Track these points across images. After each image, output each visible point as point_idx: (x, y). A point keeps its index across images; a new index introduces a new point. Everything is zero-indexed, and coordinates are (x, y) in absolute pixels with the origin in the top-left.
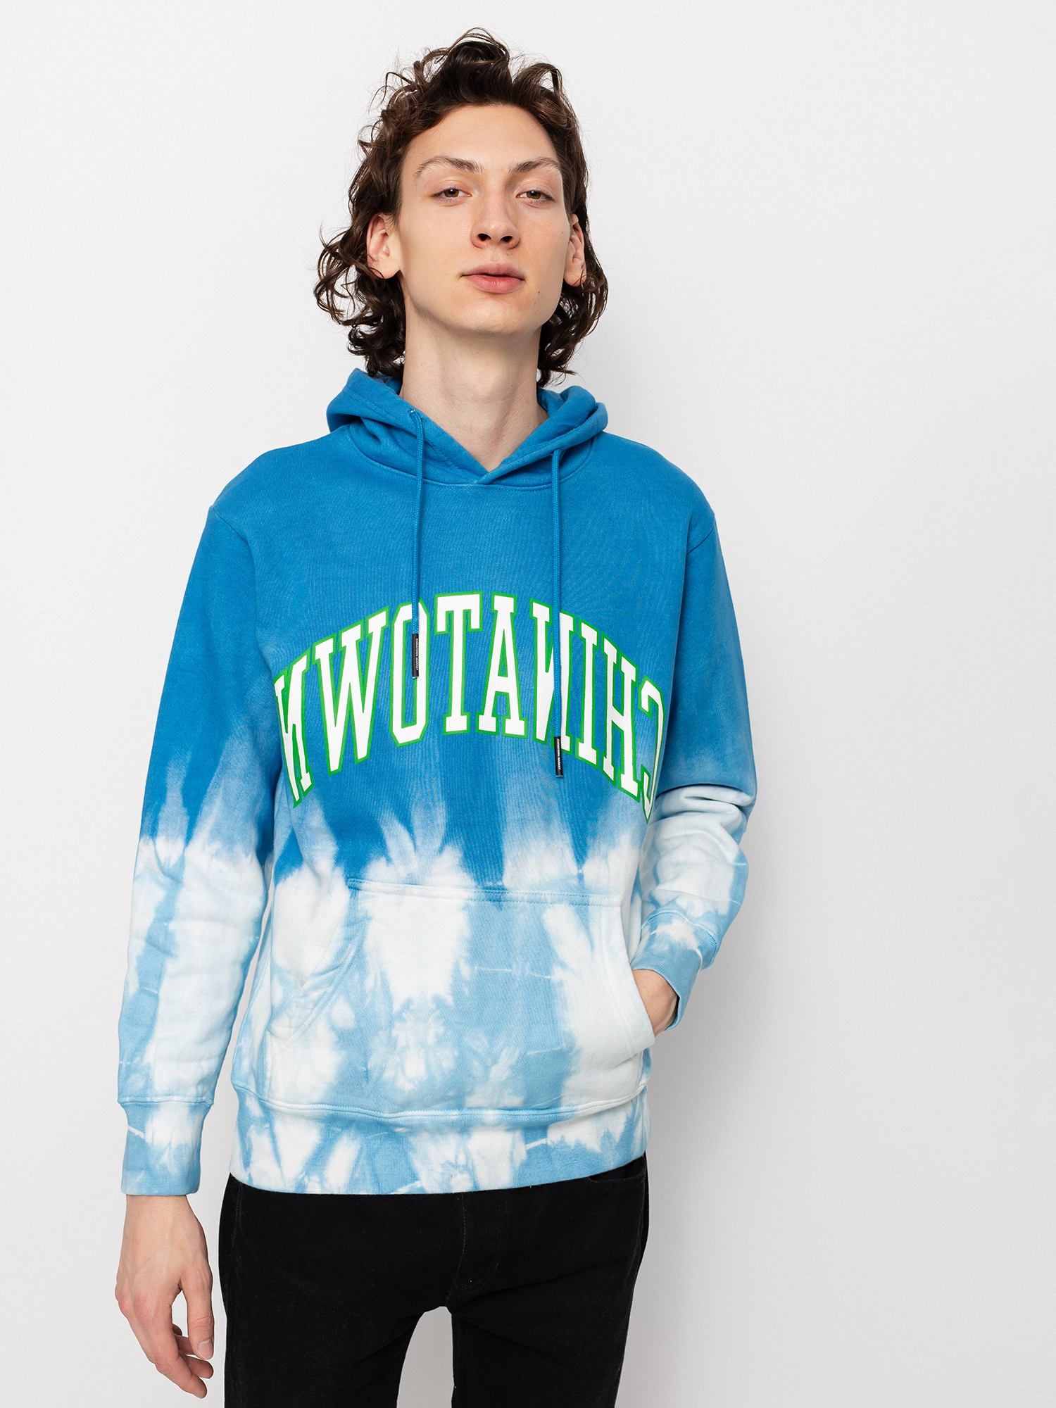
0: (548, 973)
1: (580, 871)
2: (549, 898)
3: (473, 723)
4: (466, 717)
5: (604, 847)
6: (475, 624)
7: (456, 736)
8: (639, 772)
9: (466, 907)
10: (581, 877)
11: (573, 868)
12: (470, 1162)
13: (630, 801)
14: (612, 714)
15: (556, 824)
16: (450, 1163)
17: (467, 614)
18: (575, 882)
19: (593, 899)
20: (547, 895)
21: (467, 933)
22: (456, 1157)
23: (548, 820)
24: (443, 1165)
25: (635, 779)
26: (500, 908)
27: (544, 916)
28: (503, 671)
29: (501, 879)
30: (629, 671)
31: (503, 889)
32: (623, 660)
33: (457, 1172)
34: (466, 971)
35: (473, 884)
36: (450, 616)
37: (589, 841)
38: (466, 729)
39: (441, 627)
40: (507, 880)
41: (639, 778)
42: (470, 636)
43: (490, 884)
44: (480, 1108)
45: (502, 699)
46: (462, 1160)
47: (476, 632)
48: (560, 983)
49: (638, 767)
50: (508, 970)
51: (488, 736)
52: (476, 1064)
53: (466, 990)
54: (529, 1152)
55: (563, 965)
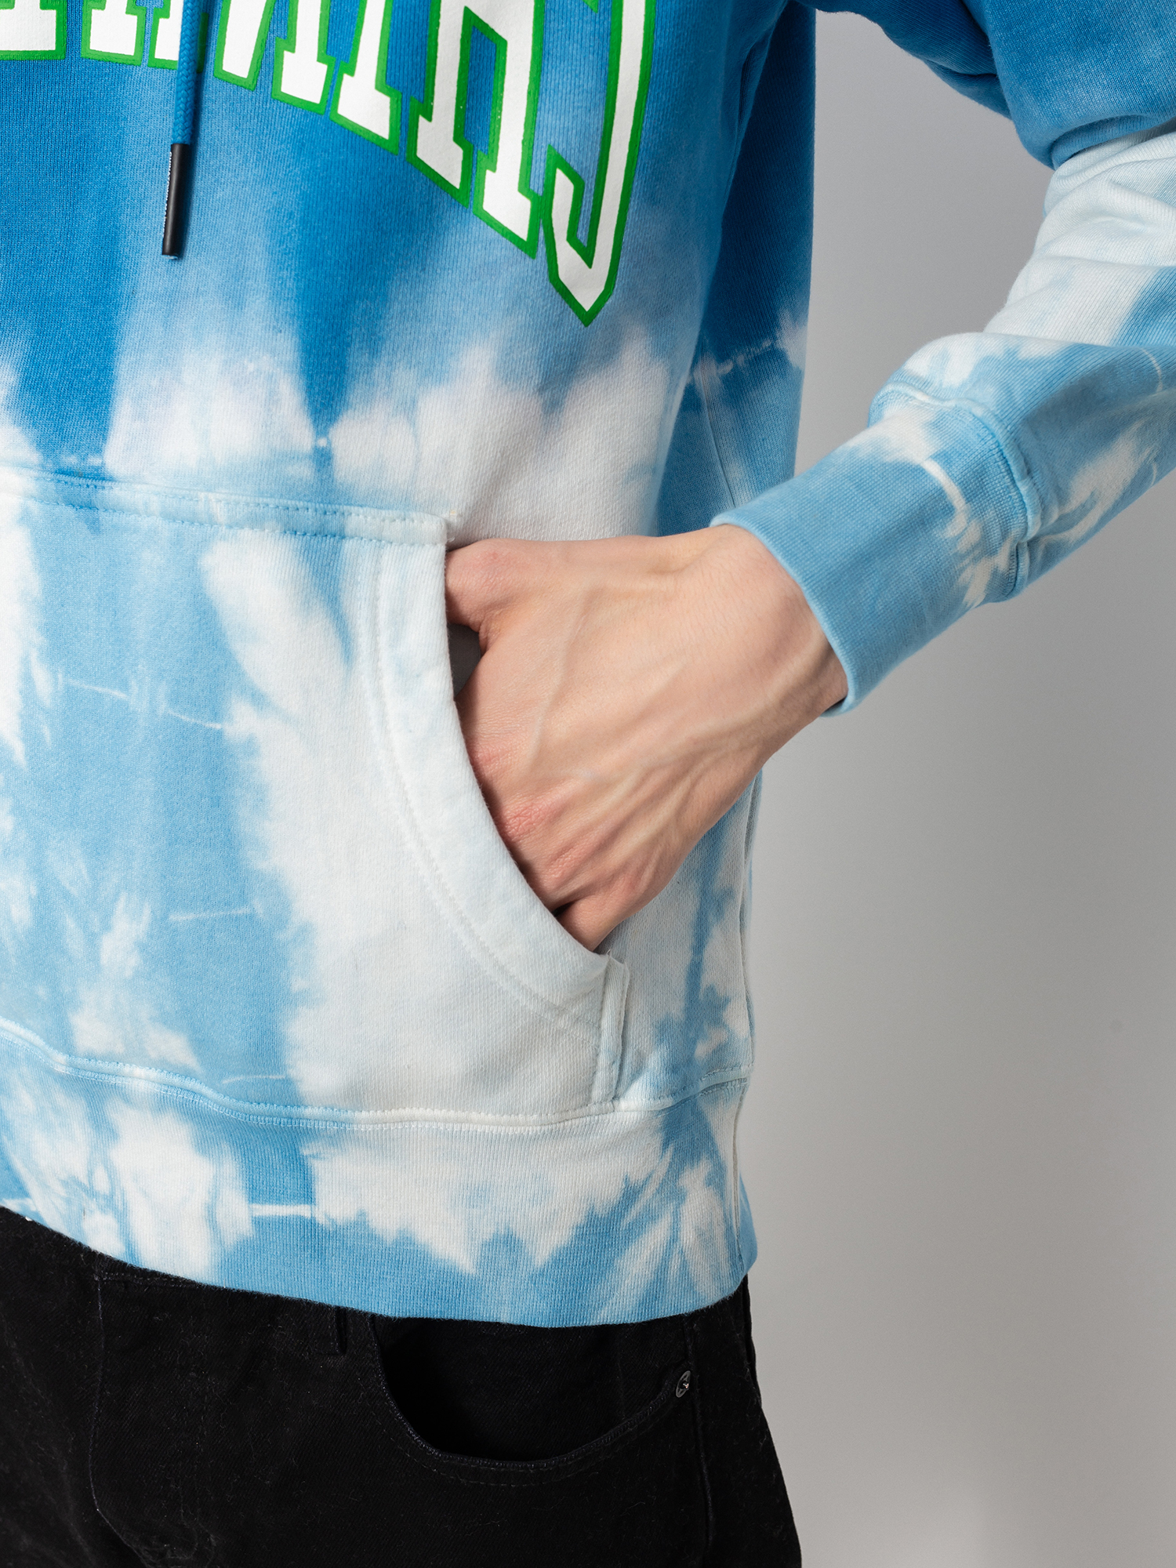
0: (216, 716)
1: (322, 442)
2: (220, 512)
4: (53, 13)
5: (404, 377)
8: (539, 167)
9: (25, 518)
10: (323, 459)
11: (302, 435)
12: (118, 1192)
13: (503, 250)
15: (258, 304)
16: (79, 1184)
18: (304, 471)
19: (358, 519)
20: (216, 503)
21: (35, 584)
22: (90, 1174)
23: (235, 300)
24: (65, 1184)
25: (525, 187)
26: (95, 527)
27: (208, 561)
29: (99, 451)
31: (99, 476)
33: (93, 1205)
34: (44, 683)
35: (35, 457)
37: (356, 358)
38: (53, 47)
40: (115, 456)
41: (537, 185)
43: (71, 460)
44: (109, 1057)
46: (102, 1184)
48: (250, 747)
49: (540, 156)
50: (122, 696)
51: (112, 67)
52: (70, 923)
53: (46, 732)
54: (259, 1223)
55: (258, 699)
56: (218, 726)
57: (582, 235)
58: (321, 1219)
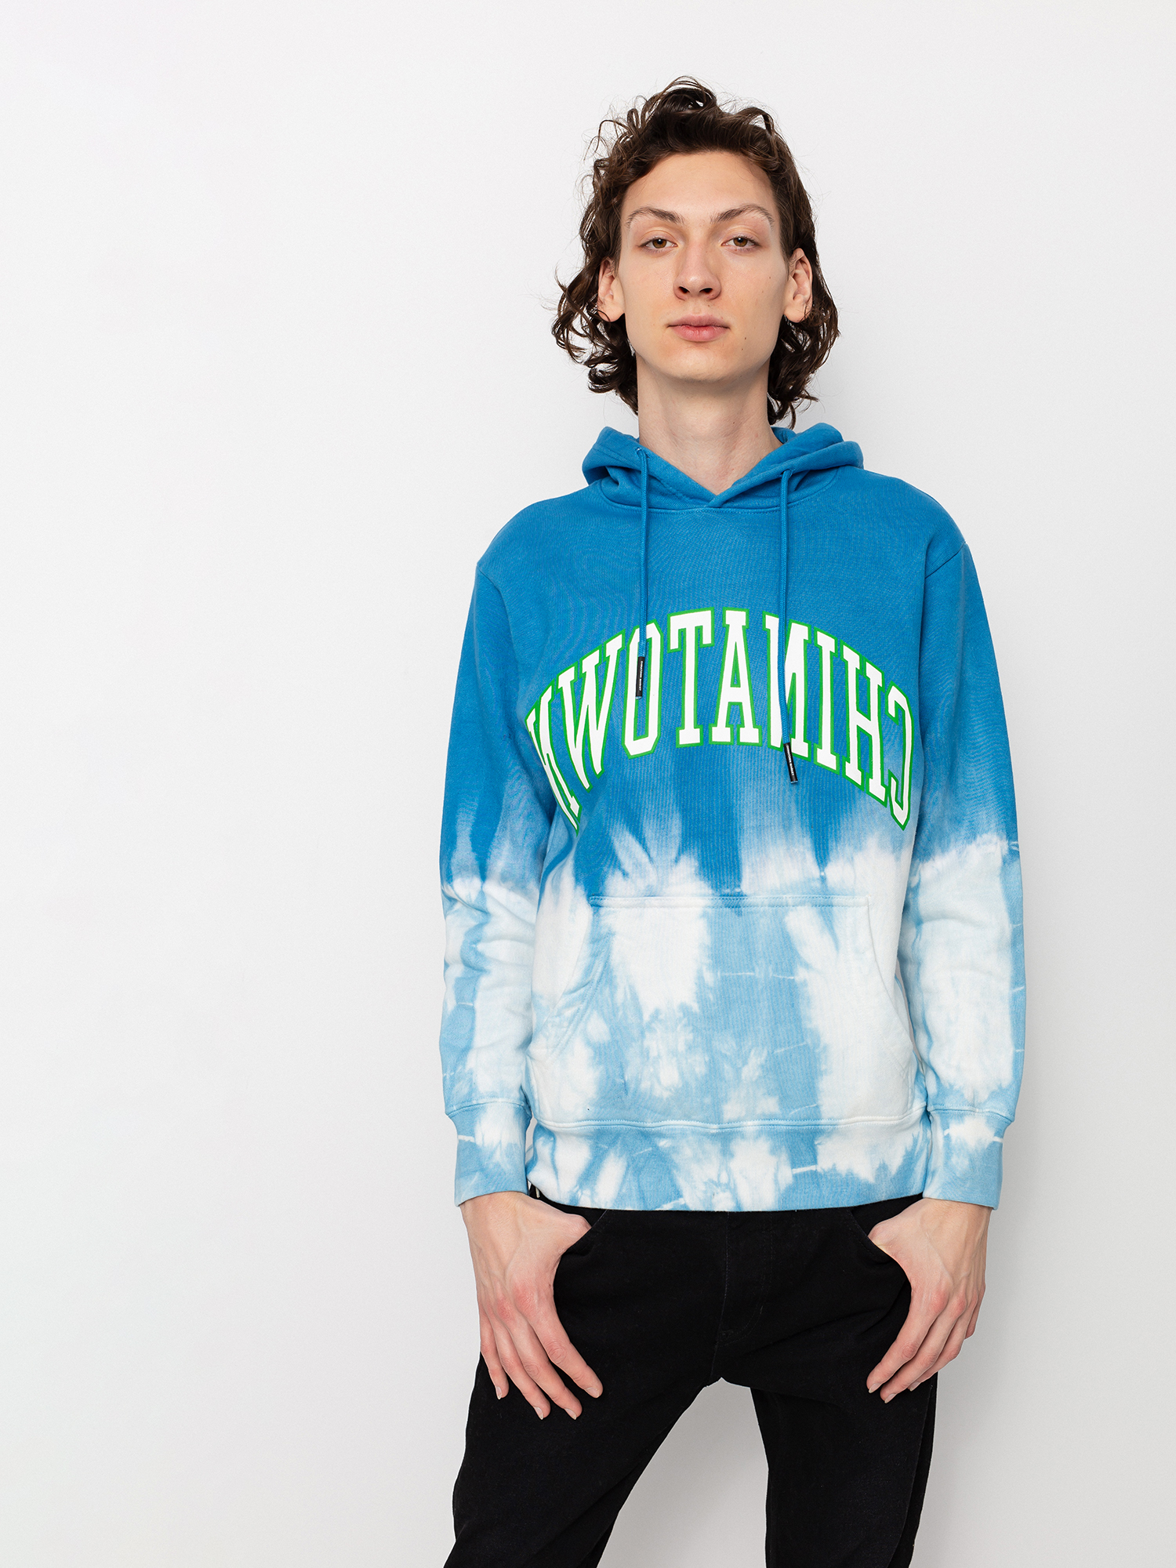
0: (792, 974)
1: (823, 874)
2: (790, 902)
3: (706, 735)
4: (698, 730)
5: (848, 849)
6: (707, 639)
7: (690, 749)
8: (886, 777)
9: (704, 915)
10: (823, 879)
11: (814, 870)
12: (732, 1181)
13: (876, 804)
14: (855, 719)
15: (796, 828)
16: (713, 1182)
17: (699, 631)
18: (817, 884)
19: (836, 900)
20: (789, 898)
21: (707, 940)
22: (719, 1176)
23: (787, 828)
24: (705, 1183)
25: (883, 784)
26: (739, 914)
27: (787, 919)
28: (736, 682)
29: (739, 886)
30: (875, 676)
31: (740, 895)
32: (869, 666)
33: (719, 1190)
34: (709, 978)
35: (710, 891)
36: (682, 634)
37: (832, 844)
38: (699, 742)
39: (674, 644)
40: (746, 886)
41: (886, 782)
42: (702, 652)
43: (728, 891)
44: (738, 1120)
45: (735, 710)
46: (724, 1179)
47: (707, 648)
48: (805, 984)
49: (886, 773)
50: (752, 974)
51: (722, 747)
52: (727, 1067)
53: (711, 996)
54: (795, 1177)
55: (807, 966)
56: (792, 978)
57: (899, 799)
58: (819, 1170)
